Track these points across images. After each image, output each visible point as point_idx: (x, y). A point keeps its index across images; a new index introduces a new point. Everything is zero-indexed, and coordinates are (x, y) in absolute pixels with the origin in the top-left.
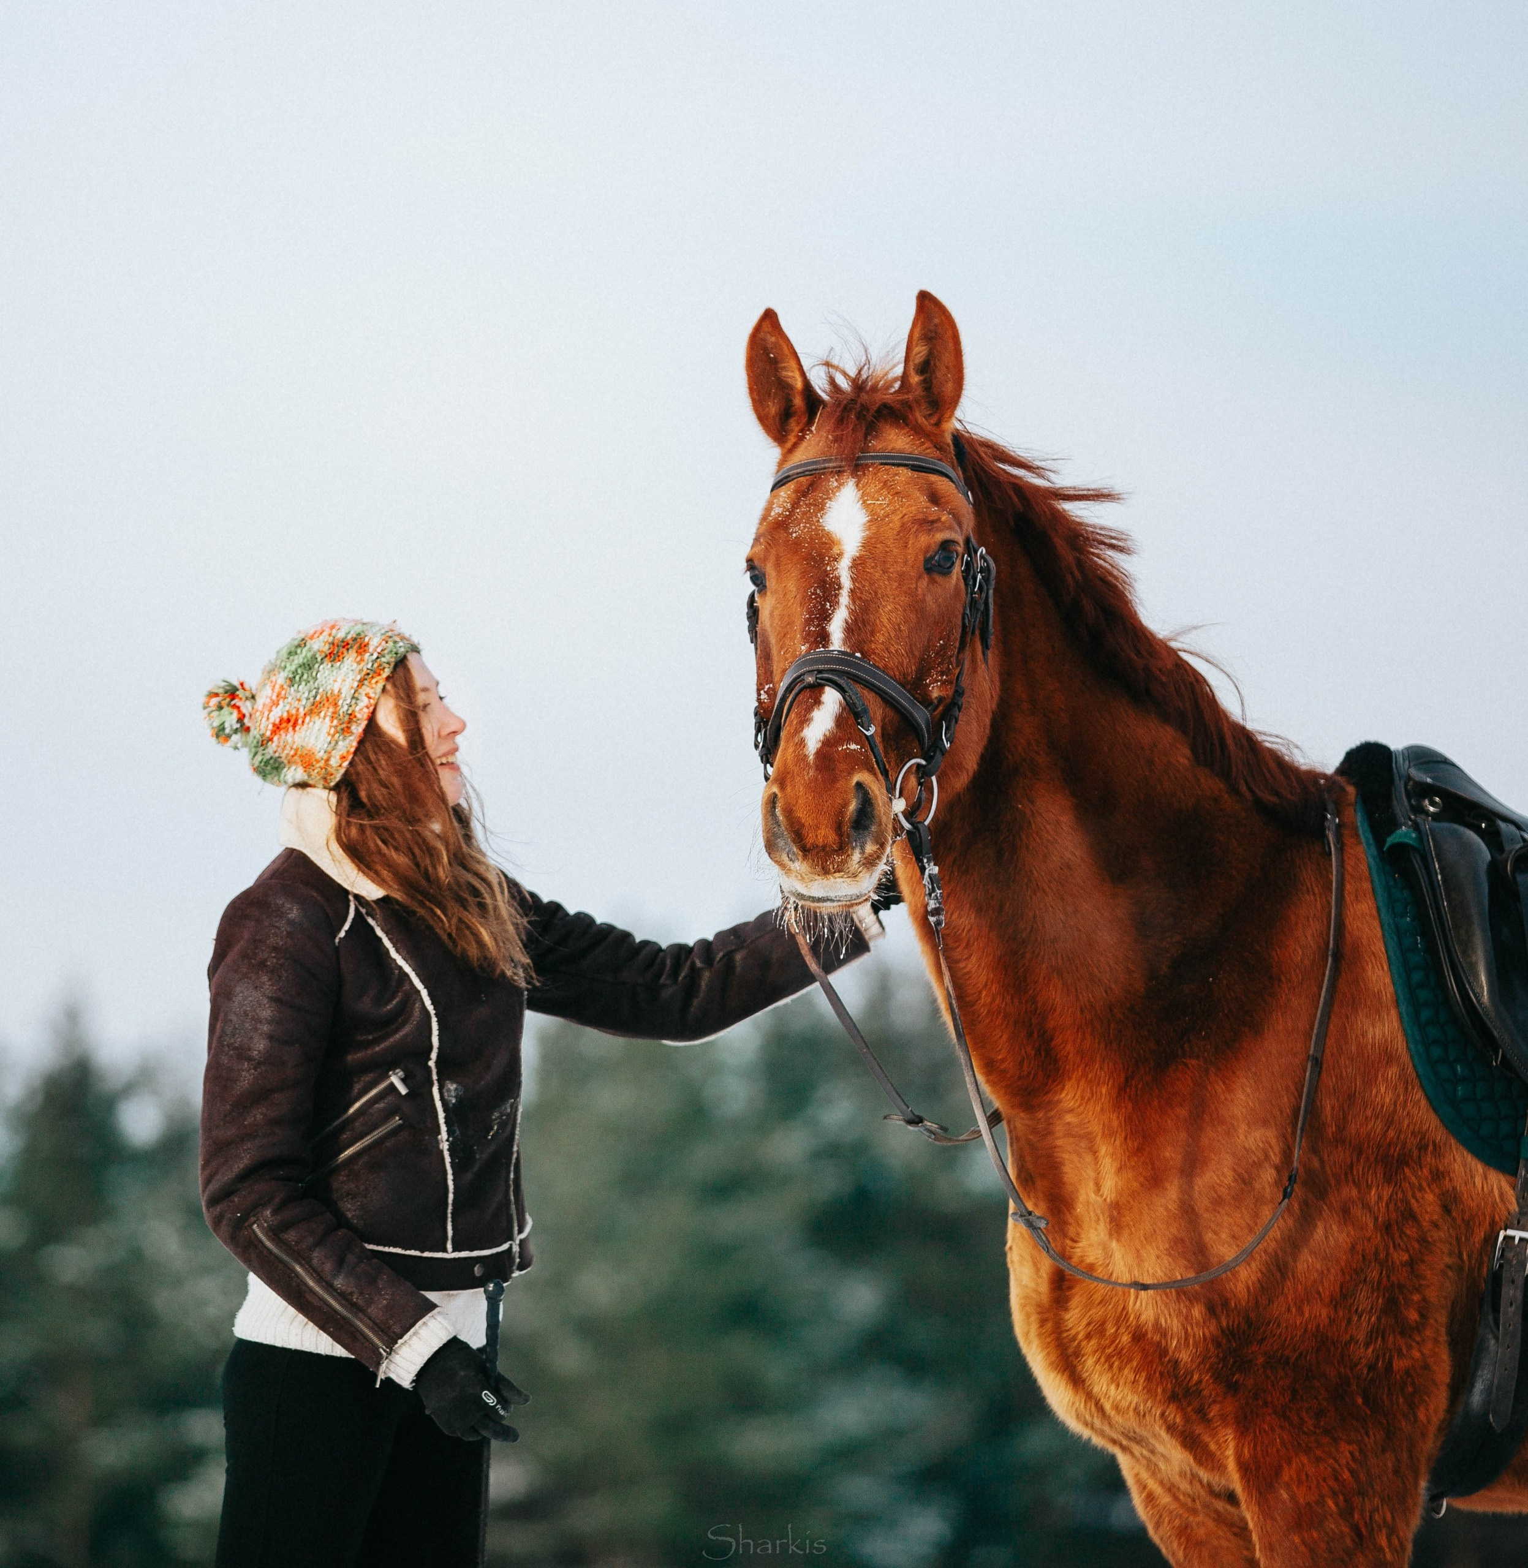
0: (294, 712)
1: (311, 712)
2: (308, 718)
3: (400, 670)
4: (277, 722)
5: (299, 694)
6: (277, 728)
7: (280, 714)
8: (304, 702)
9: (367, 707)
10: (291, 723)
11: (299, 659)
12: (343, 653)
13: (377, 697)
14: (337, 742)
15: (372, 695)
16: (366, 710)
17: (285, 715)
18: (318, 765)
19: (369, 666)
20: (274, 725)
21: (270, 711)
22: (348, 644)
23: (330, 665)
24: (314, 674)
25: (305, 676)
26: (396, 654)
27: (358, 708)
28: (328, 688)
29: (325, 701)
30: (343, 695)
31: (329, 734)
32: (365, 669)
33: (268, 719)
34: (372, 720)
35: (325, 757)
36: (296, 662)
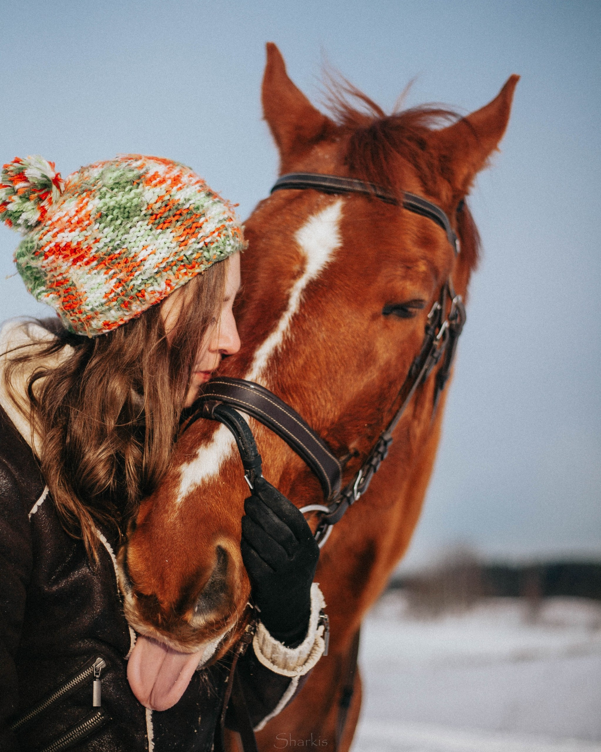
0: (84, 246)
1: (101, 261)
2: (95, 263)
3: (215, 269)
4: (62, 245)
5: (101, 235)
6: (58, 250)
7: (69, 240)
8: (100, 245)
9: (161, 293)
10: (75, 256)
11: (122, 198)
12: (170, 222)
13: (176, 288)
14: (110, 309)
15: (173, 284)
16: (157, 295)
17: (74, 245)
18: (78, 315)
19: (188, 253)
20: (57, 245)
21: (62, 231)
22: (181, 215)
23: (150, 226)
24: (129, 226)
25: (119, 222)
26: (221, 252)
27: (151, 289)
28: (133, 250)
29: (122, 261)
30: (143, 268)
31: (106, 296)
32: (182, 254)
33: (55, 236)
34: (156, 307)
35: (90, 314)
36: (118, 199)
